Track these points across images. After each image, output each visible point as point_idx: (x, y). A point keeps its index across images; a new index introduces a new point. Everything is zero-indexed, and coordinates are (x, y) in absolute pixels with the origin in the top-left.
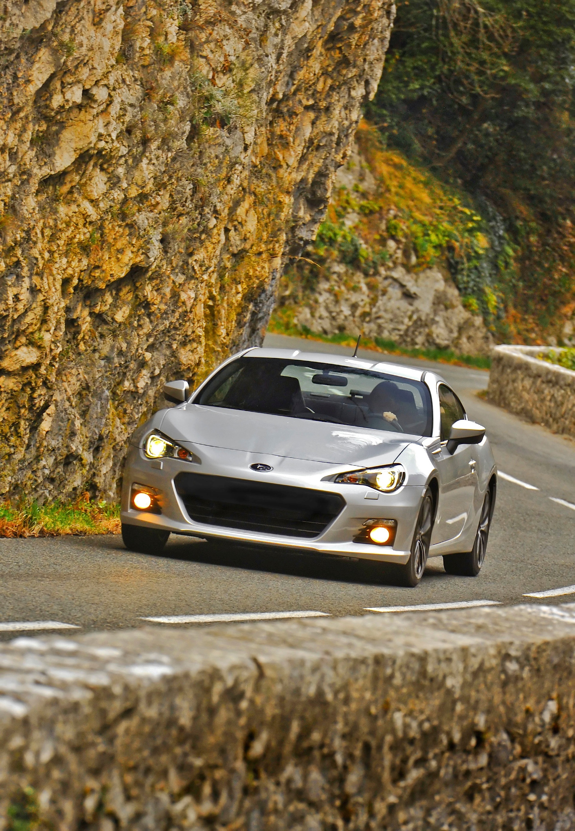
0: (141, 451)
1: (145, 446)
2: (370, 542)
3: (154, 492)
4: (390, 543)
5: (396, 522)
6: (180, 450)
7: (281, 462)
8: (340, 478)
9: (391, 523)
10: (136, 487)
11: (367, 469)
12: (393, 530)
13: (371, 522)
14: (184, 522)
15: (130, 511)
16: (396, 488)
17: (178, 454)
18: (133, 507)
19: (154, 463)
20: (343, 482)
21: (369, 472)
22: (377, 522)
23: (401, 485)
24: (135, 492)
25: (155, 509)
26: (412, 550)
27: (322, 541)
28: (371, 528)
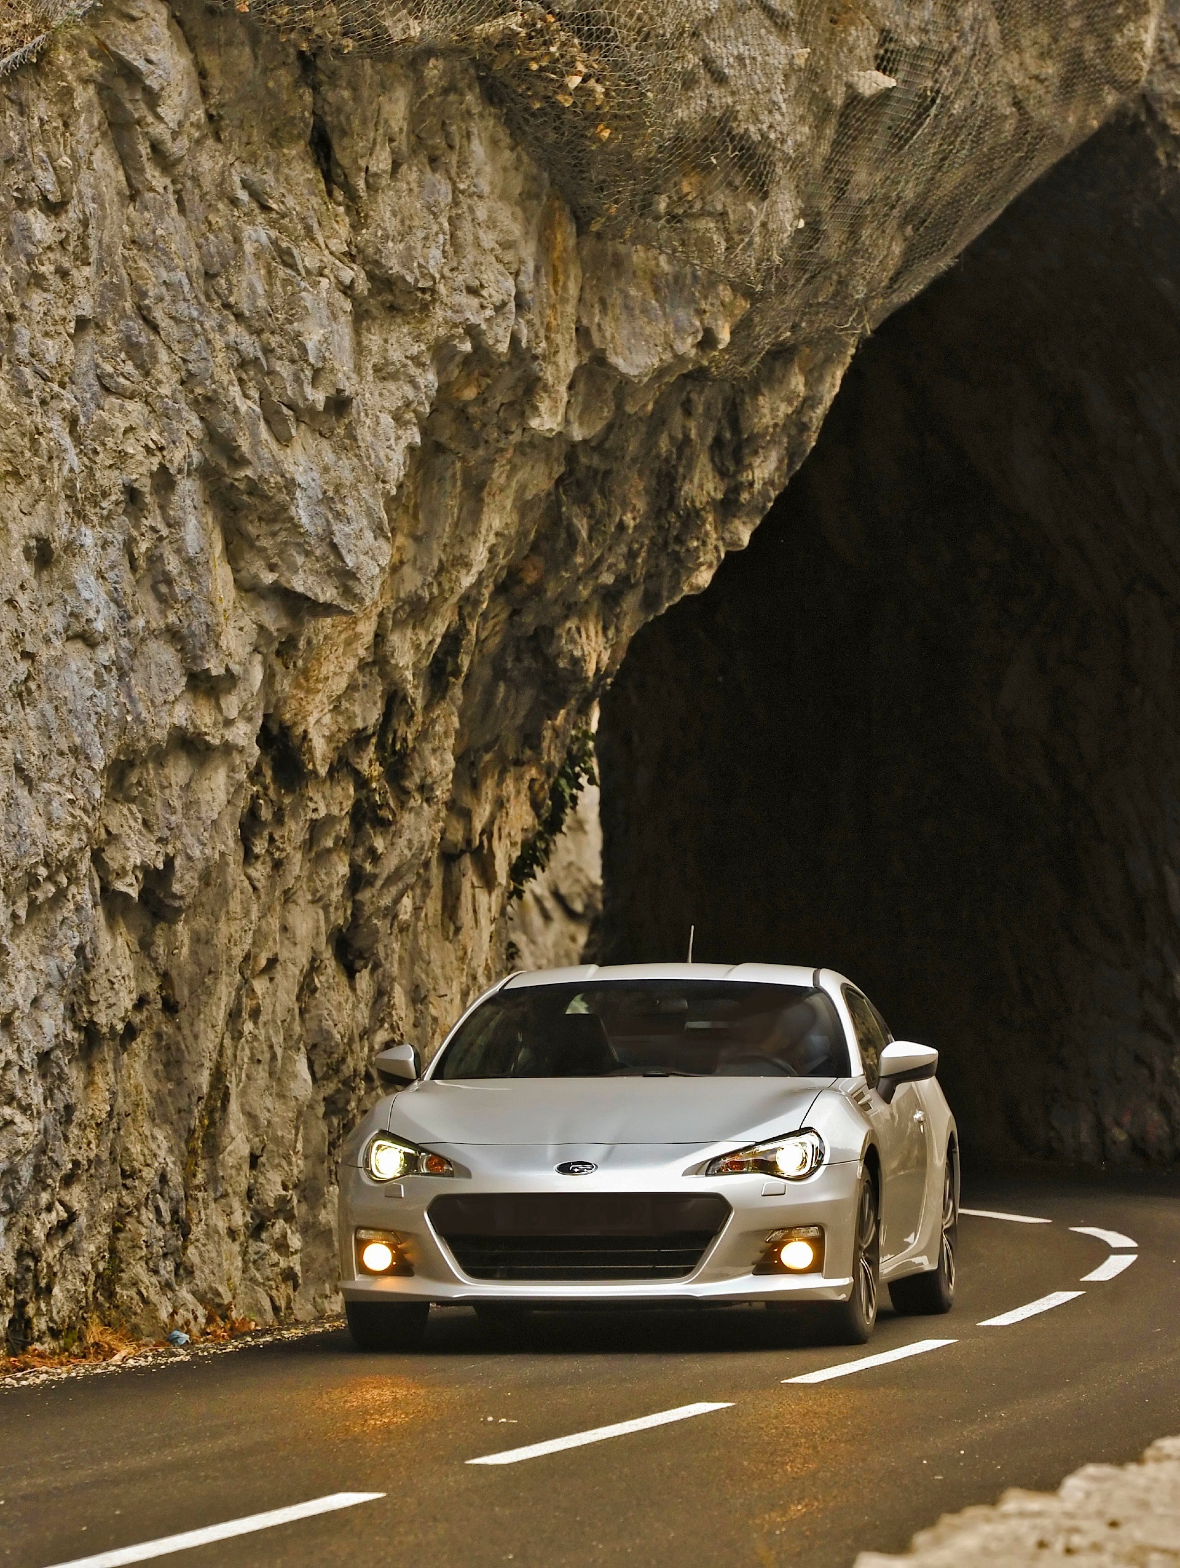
0: (362, 1171)
1: (367, 1162)
2: (783, 1270)
3: (396, 1238)
4: (816, 1267)
5: (821, 1229)
6: (430, 1160)
7: (610, 1153)
8: (713, 1167)
9: (813, 1232)
10: (363, 1234)
11: (758, 1144)
12: (817, 1243)
13: (778, 1235)
14: (457, 1281)
15: (358, 1278)
16: (812, 1171)
17: (428, 1167)
18: (364, 1270)
19: (388, 1188)
20: (720, 1172)
21: (762, 1148)
22: (789, 1232)
23: (819, 1163)
24: (362, 1244)
25: (401, 1268)
26: (855, 1274)
27: (699, 1280)
28: (780, 1245)
